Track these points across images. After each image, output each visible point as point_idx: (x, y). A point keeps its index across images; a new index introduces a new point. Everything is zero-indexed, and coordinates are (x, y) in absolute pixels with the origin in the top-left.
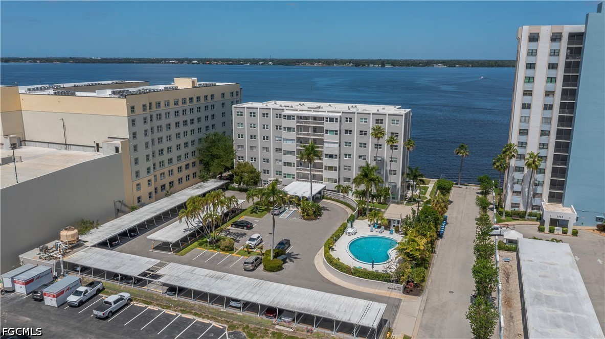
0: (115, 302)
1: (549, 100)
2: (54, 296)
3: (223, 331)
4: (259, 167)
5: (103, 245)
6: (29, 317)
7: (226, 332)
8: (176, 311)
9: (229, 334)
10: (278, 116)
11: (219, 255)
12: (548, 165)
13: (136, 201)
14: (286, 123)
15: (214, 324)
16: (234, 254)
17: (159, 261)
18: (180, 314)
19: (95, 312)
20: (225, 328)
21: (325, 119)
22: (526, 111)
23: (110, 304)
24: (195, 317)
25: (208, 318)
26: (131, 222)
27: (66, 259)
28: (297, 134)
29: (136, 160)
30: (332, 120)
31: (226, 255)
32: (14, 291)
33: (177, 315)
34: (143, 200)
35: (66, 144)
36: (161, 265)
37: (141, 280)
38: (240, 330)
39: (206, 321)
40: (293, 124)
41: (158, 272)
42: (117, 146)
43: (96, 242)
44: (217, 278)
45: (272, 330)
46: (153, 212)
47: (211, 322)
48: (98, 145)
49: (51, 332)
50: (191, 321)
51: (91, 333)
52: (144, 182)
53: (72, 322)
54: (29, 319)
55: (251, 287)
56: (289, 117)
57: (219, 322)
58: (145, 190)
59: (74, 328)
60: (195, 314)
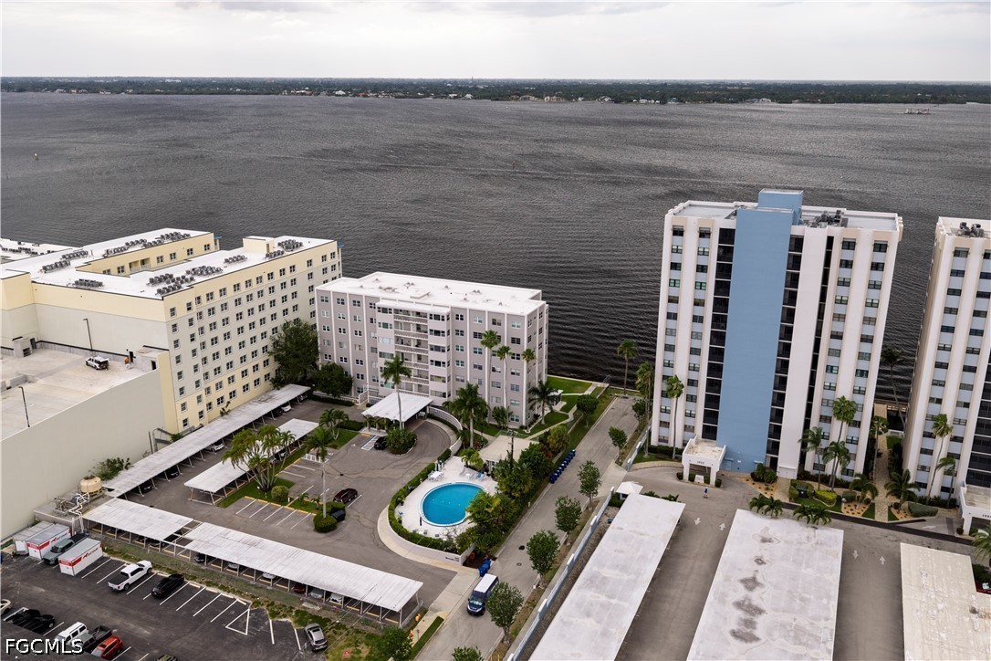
0: (133, 574)
1: (699, 311)
2: (70, 564)
3: (246, 608)
4: (352, 368)
5: (130, 495)
6: (44, 588)
7: (249, 610)
8: (201, 583)
9: (251, 612)
10: (372, 306)
11: (268, 507)
12: (701, 392)
13: (181, 424)
14: (381, 318)
15: (238, 599)
16: (286, 507)
17: (191, 520)
18: (205, 587)
19: (110, 585)
20: (248, 604)
21: (428, 316)
22: (672, 322)
23: (127, 575)
24: (220, 591)
25: (234, 592)
26: (169, 461)
27: (87, 516)
28: (396, 332)
29: (180, 374)
30: (437, 317)
31: (277, 508)
32: (28, 554)
33: (201, 588)
34: (191, 424)
35: (92, 350)
36: (192, 525)
37: (167, 544)
38: (264, 607)
39: (231, 596)
40: (389, 318)
41: (187, 536)
42: (154, 360)
43: (123, 492)
44: (252, 544)
45: (297, 608)
46: (200, 444)
47: (236, 597)
48: (131, 353)
49: (65, 605)
50: (214, 595)
51: (108, 608)
52: (190, 399)
53: (89, 595)
54: (43, 590)
55: (285, 557)
56: (385, 310)
57: (243, 597)
58: (194, 409)
59: (90, 602)
60: (223, 588)
